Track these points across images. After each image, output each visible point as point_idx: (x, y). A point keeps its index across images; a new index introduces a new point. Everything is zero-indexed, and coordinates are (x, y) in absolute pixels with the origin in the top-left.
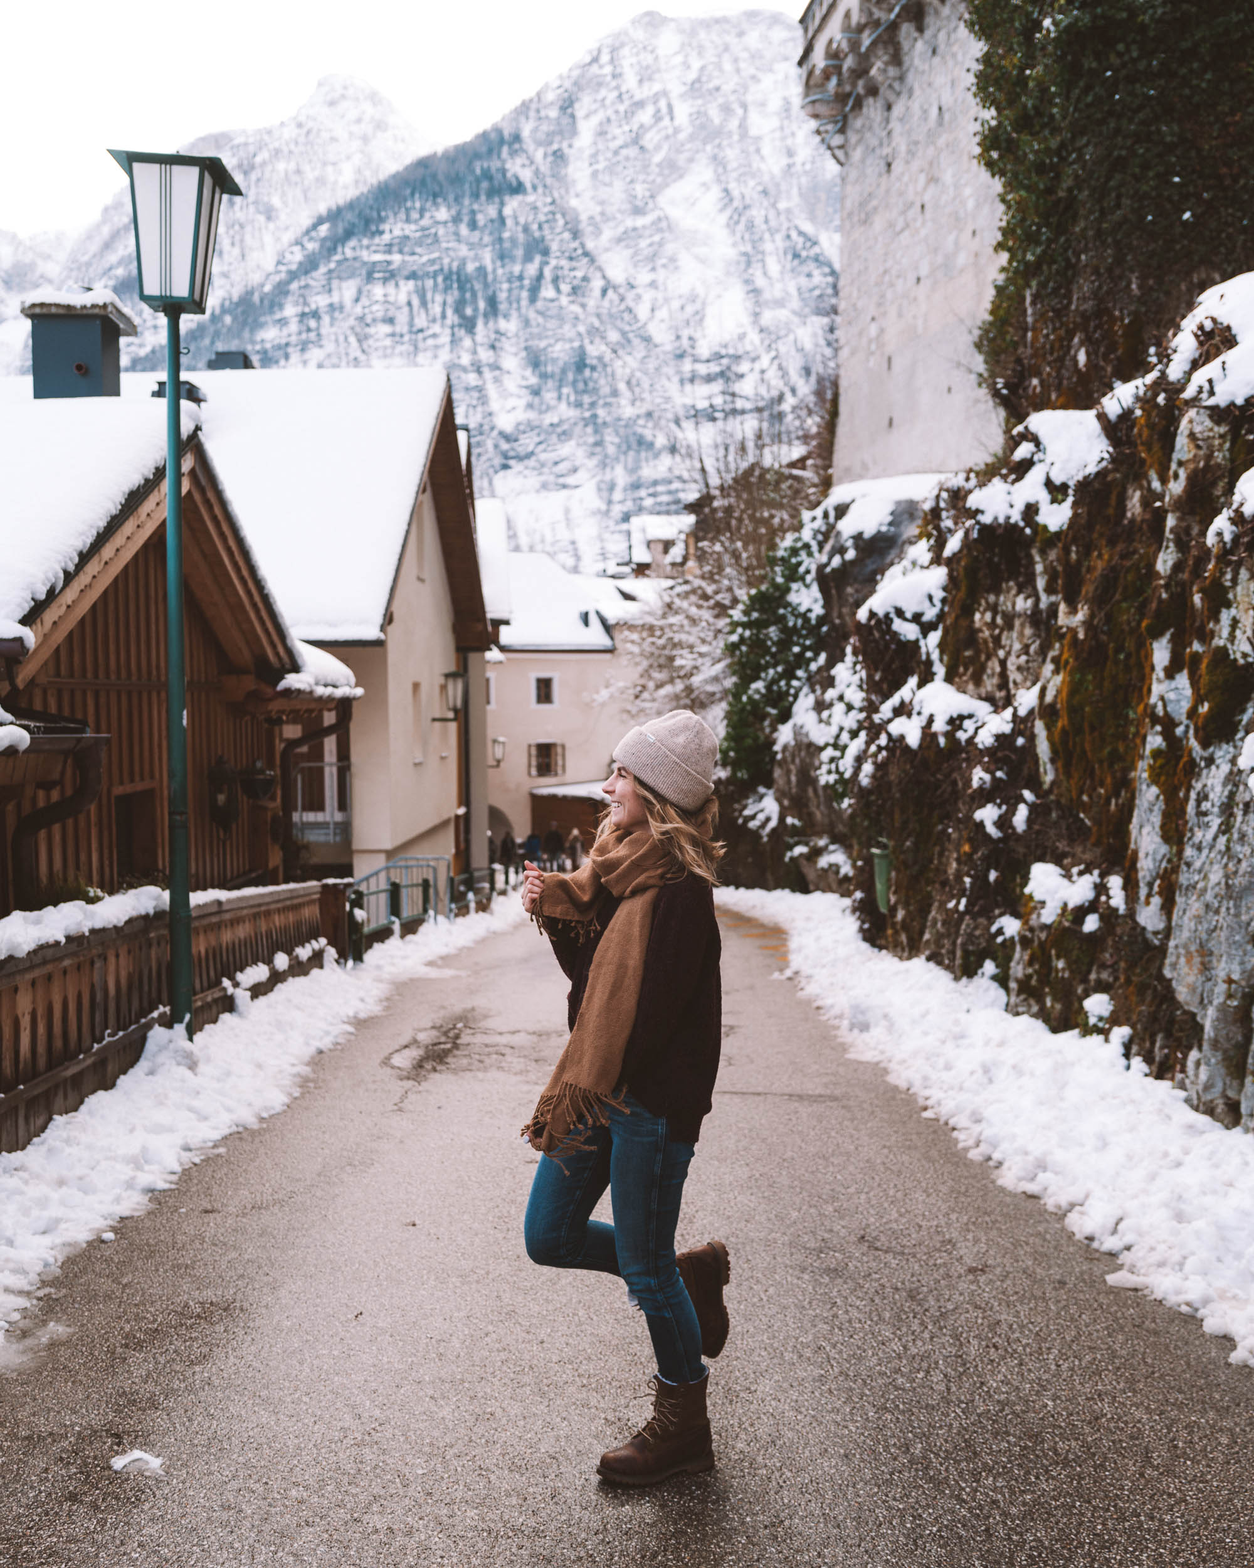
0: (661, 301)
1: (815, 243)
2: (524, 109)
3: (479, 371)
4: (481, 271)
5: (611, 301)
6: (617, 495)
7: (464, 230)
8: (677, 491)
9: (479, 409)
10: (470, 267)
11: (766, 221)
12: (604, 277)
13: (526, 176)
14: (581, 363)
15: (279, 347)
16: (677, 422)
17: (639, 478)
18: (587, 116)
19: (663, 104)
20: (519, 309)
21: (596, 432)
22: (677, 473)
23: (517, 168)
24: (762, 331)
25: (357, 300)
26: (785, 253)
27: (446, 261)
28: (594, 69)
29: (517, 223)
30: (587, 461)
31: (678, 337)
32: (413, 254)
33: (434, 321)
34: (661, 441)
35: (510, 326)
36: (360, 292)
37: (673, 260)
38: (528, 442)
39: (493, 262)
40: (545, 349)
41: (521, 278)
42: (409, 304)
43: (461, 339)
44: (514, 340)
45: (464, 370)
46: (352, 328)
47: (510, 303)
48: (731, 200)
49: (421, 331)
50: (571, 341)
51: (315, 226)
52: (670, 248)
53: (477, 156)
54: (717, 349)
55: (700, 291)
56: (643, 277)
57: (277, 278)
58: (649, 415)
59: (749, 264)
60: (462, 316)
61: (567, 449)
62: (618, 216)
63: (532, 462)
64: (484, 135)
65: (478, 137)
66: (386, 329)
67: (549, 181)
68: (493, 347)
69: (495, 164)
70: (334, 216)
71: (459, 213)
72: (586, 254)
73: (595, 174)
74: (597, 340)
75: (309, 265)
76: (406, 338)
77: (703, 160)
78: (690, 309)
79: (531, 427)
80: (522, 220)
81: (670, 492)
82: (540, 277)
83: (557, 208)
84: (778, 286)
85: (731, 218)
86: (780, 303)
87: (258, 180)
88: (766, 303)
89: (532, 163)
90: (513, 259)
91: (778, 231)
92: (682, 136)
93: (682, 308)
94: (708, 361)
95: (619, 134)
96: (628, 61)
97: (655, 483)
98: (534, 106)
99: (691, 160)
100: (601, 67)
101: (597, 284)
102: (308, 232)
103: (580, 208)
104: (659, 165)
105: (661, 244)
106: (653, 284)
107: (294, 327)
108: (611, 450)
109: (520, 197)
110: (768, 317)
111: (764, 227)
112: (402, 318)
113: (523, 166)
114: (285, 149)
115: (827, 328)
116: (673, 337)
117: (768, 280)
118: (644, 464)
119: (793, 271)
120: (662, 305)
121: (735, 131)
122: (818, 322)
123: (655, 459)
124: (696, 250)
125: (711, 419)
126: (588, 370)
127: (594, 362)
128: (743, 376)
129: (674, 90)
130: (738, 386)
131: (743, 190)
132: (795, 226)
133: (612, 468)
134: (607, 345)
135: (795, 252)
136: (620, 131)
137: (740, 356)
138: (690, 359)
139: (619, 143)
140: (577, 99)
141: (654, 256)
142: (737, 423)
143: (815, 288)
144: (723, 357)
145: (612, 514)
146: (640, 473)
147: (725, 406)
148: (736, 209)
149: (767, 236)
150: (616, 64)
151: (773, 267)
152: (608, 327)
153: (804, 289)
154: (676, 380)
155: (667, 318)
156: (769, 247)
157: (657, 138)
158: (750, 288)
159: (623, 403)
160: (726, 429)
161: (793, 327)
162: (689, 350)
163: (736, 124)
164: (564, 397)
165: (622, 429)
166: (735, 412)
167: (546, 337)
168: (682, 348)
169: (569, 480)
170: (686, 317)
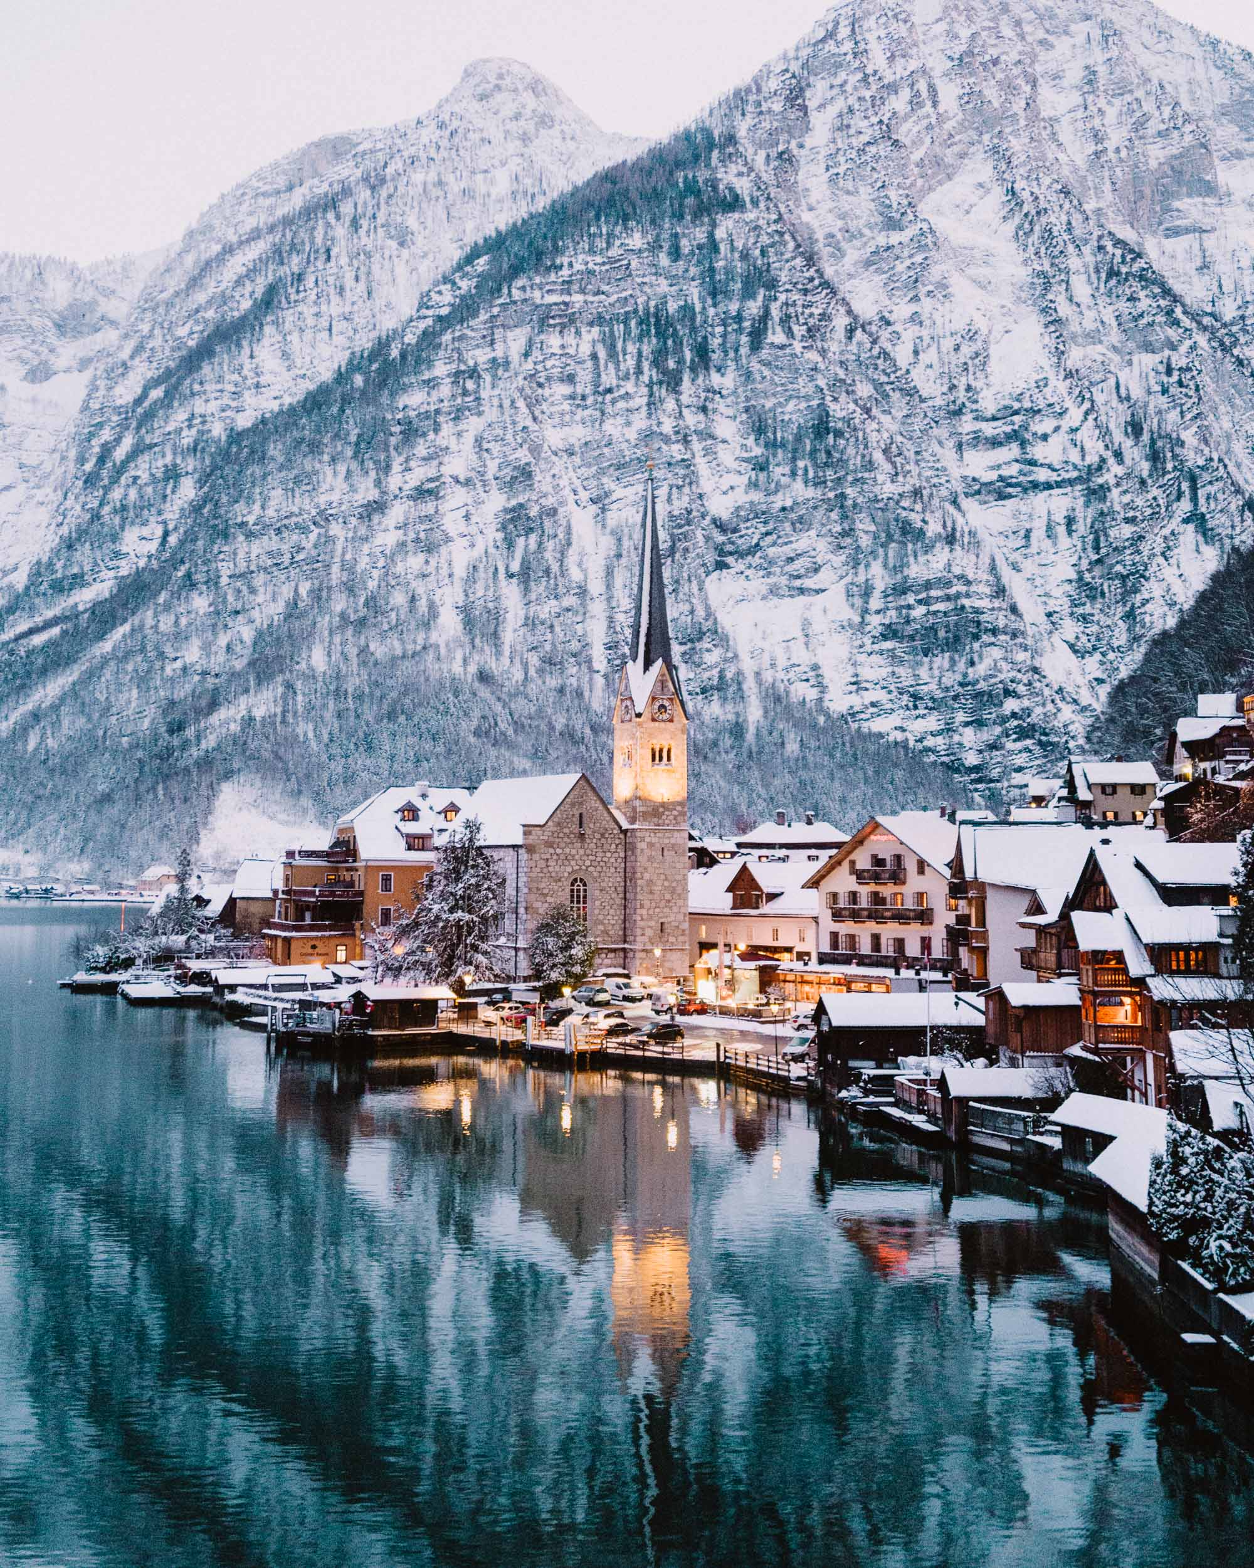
0: (927, 340)
1: (1139, 255)
2: (739, 100)
3: (686, 441)
4: (687, 310)
5: (860, 344)
6: (875, 603)
7: (664, 260)
8: (958, 596)
9: (686, 490)
10: (672, 307)
11: (1069, 230)
12: (849, 312)
13: (744, 187)
14: (822, 427)
15: (427, 415)
16: (955, 502)
17: (906, 578)
18: (822, 106)
19: (922, 86)
20: (736, 360)
21: (844, 517)
22: (957, 571)
23: (731, 177)
24: (1067, 376)
25: (526, 355)
26: (1097, 271)
27: (641, 300)
28: (830, 46)
29: (733, 249)
30: (830, 556)
32: (598, 292)
33: (626, 377)
34: (934, 528)
35: (727, 381)
36: (530, 343)
37: (942, 285)
38: (752, 533)
39: (702, 300)
40: (773, 410)
41: (739, 318)
42: (594, 357)
43: (662, 401)
44: (729, 400)
45: (667, 440)
46: (521, 390)
47: (726, 352)
48: (1020, 204)
49: (609, 391)
50: (807, 398)
51: (470, 259)
52: (936, 272)
53: (679, 164)
54: (1007, 402)
55: (982, 325)
56: (902, 310)
57: (422, 325)
58: (917, 493)
59: (1047, 286)
60: (665, 372)
61: (804, 542)
62: (866, 231)
63: (756, 560)
64: (688, 136)
65: (677, 138)
66: (566, 389)
67: (773, 191)
68: (704, 409)
69: (702, 175)
70: (496, 245)
71: (657, 239)
72: (826, 285)
73: (833, 180)
74: (843, 397)
75: (465, 310)
76: (590, 401)
77: (978, 154)
78: (967, 350)
79: (758, 514)
80: (739, 244)
81: (948, 598)
82: (766, 316)
83: (784, 228)
84: (1090, 315)
85: (1020, 227)
86: (1093, 337)
87: (390, 196)
88: (1074, 337)
89: (751, 169)
90: (728, 295)
91: (1086, 242)
92: (949, 126)
93: (957, 348)
94: (994, 419)
95: (865, 129)
96: (873, 32)
97: (928, 585)
98: (752, 98)
99: (962, 156)
100: (838, 44)
101: (841, 321)
102: (459, 268)
103: (815, 224)
104: (920, 164)
105: (925, 266)
106: (915, 319)
107: (445, 390)
108: (865, 541)
109: (736, 215)
110: (1075, 357)
111: (1066, 237)
112: (584, 376)
113: (740, 174)
114: (423, 156)
115: (1162, 368)
116: (945, 389)
117: (1075, 308)
118: (912, 559)
119: (1109, 293)
120: (929, 346)
121: (1022, 113)
122: (1148, 361)
123: (926, 552)
124: (971, 271)
125: (1002, 496)
126: (831, 436)
127: (840, 425)
128: (1045, 437)
129: (939, 65)
130: (1038, 451)
131: (1036, 190)
132: (1110, 233)
133: (867, 566)
134: (856, 402)
135: (1112, 268)
136: (866, 123)
137: (1039, 411)
138: (971, 416)
139: (865, 138)
140: (808, 85)
141: (916, 281)
142: (1040, 502)
143: (1141, 315)
144: (1016, 413)
145: (868, 628)
146: (906, 572)
147: (1021, 478)
148: (1026, 215)
149: (1071, 248)
150: (859, 38)
151: (1082, 289)
152: (857, 378)
153: (1125, 318)
154: (951, 445)
155: (935, 362)
156: (1074, 263)
157: (916, 129)
158: (1050, 319)
159: (881, 478)
160: (1024, 509)
161: (1112, 368)
162: (968, 404)
163: (1023, 104)
164: (800, 472)
165: (880, 513)
166: (1035, 486)
167: (774, 395)
168: (959, 402)
169: (808, 583)
170: (963, 360)
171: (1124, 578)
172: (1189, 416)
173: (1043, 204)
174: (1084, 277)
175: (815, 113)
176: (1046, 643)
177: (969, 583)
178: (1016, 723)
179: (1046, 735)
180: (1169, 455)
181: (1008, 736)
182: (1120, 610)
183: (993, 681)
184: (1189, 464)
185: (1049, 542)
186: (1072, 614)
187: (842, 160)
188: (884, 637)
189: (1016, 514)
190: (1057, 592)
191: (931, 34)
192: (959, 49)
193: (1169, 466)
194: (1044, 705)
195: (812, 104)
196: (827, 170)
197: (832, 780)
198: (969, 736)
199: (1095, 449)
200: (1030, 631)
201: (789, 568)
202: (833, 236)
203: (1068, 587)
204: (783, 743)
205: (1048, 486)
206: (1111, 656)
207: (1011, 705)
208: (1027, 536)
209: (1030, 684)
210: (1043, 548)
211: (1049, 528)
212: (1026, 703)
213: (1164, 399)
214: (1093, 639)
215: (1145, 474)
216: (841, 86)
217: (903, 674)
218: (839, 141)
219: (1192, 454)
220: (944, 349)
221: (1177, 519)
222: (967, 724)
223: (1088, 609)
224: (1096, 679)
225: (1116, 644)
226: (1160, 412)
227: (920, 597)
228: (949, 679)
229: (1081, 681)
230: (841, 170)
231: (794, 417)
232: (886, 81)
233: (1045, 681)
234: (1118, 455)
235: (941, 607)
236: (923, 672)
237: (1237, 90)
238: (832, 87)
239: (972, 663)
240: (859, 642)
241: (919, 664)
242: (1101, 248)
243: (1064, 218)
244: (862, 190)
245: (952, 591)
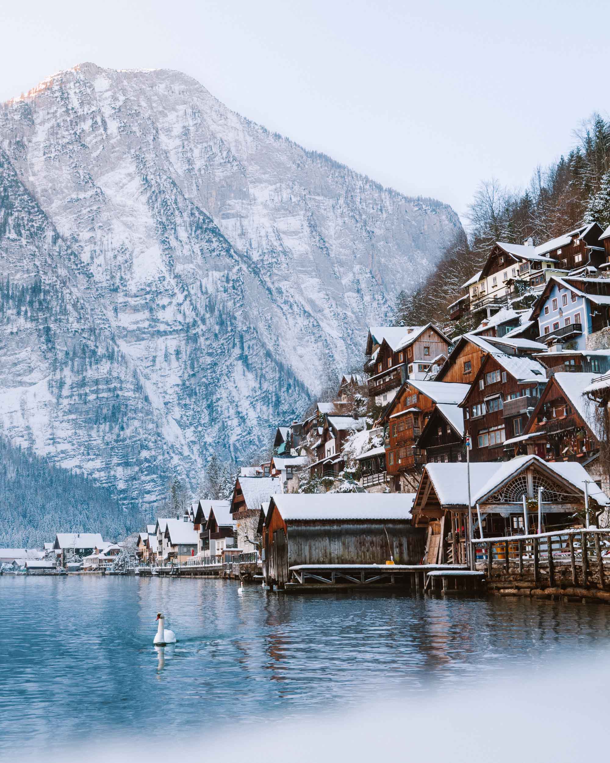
0: (98, 252)
1: (211, 221)
5: (60, 247)
6: (66, 392)
8: (115, 389)
11: (176, 203)
12: (55, 230)
14: (37, 288)
16: (113, 339)
17: (85, 377)
19: (99, 119)
21: (49, 341)
22: (115, 374)
24: (175, 277)
26: (191, 225)
30: (39, 363)
31: (113, 277)
34: (101, 351)
37: (107, 224)
40: (7, 277)
48: (150, 187)
50: (29, 271)
52: (105, 216)
54: (143, 287)
55: (128, 245)
56: (85, 235)
58: (92, 330)
59: (164, 230)
61: (24, 354)
62: (66, 191)
72: (41, 211)
73: (48, 160)
74: (50, 273)
77: (128, 158)
78: (120, 259)
81: (109, 390)
82: (5, 223)
83: (18, 180)
85: (150, 198)
86: (189, 260)
88: (178, 258)
91: (185, 210)
92: (112, 141)
93: (115, 257)
94: (136, 296)
95: (66, 136)
97: (98, 382)
99: (119, 158)
100: (53, 93)
101: (49, 234)
104: (96, 159)
105: (99, 211)
106: (92, 240)
108: (61, 356)
110: (179, 268)
111: (175, 206)
115: (224, 279)
116: (108, 277)
117: (179, 243)
118: (88, 367)
119: (197, 237)
120: (99, 255)
121: (151, 142)
122: (217, 275)
123: (97, 363)
124: (124, 219)
125: (139, 339)
126: (42, 294)
127: (47, 288)
128: (164, 307)
129: (107, 111)
130: (160, 315)
131: (158, 181)
132: (197, 207)
133: (62, 370)
134: (57, 277)
135: (198, 225)
136: (67, 133)
137: (161, 292)
138: (122, 294)
139: (66, 141)
140: (35, 112)
141: (93, 220)
142: (160, 342)
143: (214, 250)
144: (148, 293)
145: (61, 406)
146: (85, 374)
147: (150, 329)
148: (153, 192)
149: (177, 212)
150: (64, 91)
151: (183, 234)
152: (58, 265)
153: (205, 251)
154: (111, 308)
155: (103, 263)
156: (178, 220)
157: (94, 141)
158: (166, 247)
159: (71, 320)
160: (152, 346)
161: (198, 277)
162: (121, 287)
163: (152, 138)
164: (22, 313)
165: (70, 340)
166: (159, 333)
167: (8, 268)
168: (116, 285)
169: (26, 379)
170: (118, 263)
171: (207, 386)
172: (238, 305)
173: (162, 188)
174: (183, 228)
175: (38, 126)
176: (164, 420)
177: (121, 382)
178: (147, 465)
179: (164, 472)
180: (229, 323)
181: (142, 472)
182: (205, 403)
183: (135, 439)
184: (239, 329)
185: (166, 364)
186: (179, 404)
187: (53, 150)
188: (70, 412)
189: (148, 348)
190: (170, 391)
191: (104, 96)
192: (119, 104)
193: (229, 329)
194: (163, 454)
195: (37, 121)
196: (44, 155)
197: (37, 494)
198: (120, 472)
199: (191, 316)
200: (156, 413)
201: (14, 370)
202: (46, 191)
203: (177, 389)
204: (5, 473)
205: (165, 333)
206: (200, 429)
207: (145, 454)
208: (154, 361)
209: (156, 442)
210: (163, 366)
211: (166, 356)
212: (153, 453)
213: (225, 295)
214: (190, 418)
215: (217, 332)
216: (53, 113)
217: (81, 434)
218: (52, 140)
219: (240, 324)
220: (108, 257)
221: (233, 358)
222: (119, 465)
223: (188, 401)
224: (192, 442)
225: (203, 422)
226: (224, 301)
227: (93, 389)
228: (110, 438)
229: (183, 442)
230: (52, 155)
231: (20, 283)
232: (79, 114)
233: (164, 441)
234: (203, 320)
235: (105, 395)
236: (94, 433)
237: (259, 148)
238: (48, 113)
239: (122, 428)
240: (55, 415)
241: (92, 428)
242: (192, 214)
243: (173, 197)
244: (63, 168)
245: (112, 386)
